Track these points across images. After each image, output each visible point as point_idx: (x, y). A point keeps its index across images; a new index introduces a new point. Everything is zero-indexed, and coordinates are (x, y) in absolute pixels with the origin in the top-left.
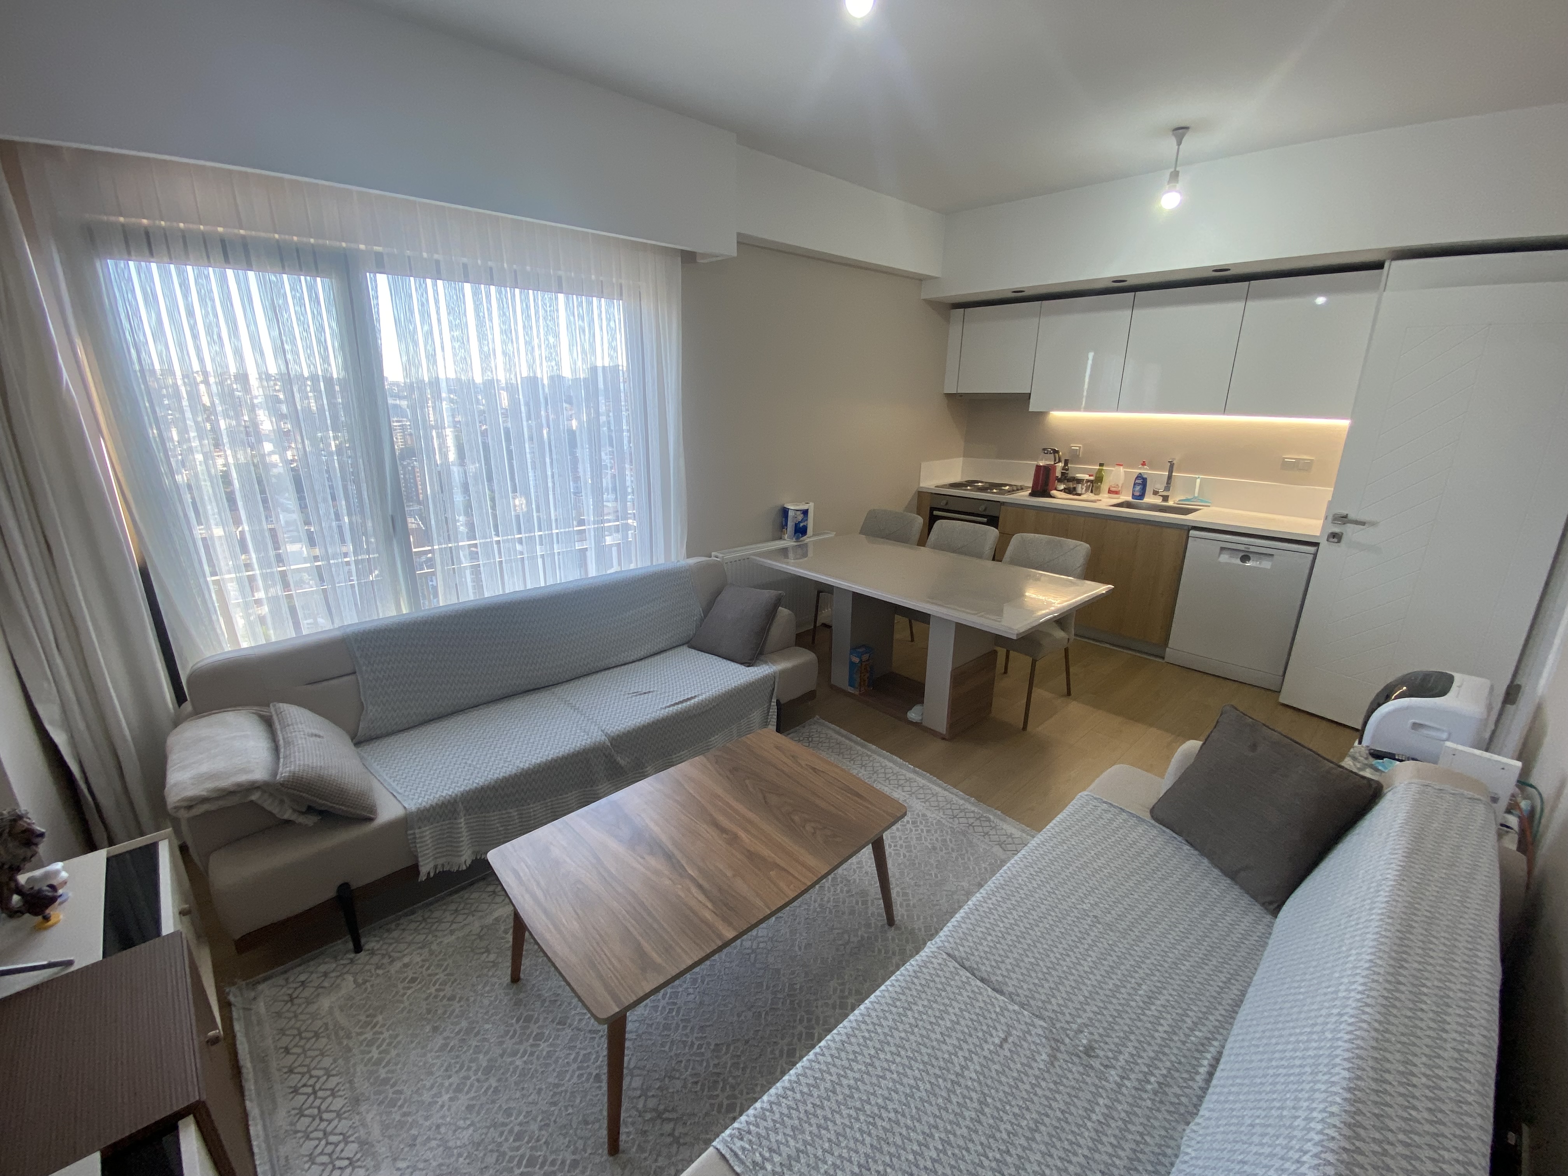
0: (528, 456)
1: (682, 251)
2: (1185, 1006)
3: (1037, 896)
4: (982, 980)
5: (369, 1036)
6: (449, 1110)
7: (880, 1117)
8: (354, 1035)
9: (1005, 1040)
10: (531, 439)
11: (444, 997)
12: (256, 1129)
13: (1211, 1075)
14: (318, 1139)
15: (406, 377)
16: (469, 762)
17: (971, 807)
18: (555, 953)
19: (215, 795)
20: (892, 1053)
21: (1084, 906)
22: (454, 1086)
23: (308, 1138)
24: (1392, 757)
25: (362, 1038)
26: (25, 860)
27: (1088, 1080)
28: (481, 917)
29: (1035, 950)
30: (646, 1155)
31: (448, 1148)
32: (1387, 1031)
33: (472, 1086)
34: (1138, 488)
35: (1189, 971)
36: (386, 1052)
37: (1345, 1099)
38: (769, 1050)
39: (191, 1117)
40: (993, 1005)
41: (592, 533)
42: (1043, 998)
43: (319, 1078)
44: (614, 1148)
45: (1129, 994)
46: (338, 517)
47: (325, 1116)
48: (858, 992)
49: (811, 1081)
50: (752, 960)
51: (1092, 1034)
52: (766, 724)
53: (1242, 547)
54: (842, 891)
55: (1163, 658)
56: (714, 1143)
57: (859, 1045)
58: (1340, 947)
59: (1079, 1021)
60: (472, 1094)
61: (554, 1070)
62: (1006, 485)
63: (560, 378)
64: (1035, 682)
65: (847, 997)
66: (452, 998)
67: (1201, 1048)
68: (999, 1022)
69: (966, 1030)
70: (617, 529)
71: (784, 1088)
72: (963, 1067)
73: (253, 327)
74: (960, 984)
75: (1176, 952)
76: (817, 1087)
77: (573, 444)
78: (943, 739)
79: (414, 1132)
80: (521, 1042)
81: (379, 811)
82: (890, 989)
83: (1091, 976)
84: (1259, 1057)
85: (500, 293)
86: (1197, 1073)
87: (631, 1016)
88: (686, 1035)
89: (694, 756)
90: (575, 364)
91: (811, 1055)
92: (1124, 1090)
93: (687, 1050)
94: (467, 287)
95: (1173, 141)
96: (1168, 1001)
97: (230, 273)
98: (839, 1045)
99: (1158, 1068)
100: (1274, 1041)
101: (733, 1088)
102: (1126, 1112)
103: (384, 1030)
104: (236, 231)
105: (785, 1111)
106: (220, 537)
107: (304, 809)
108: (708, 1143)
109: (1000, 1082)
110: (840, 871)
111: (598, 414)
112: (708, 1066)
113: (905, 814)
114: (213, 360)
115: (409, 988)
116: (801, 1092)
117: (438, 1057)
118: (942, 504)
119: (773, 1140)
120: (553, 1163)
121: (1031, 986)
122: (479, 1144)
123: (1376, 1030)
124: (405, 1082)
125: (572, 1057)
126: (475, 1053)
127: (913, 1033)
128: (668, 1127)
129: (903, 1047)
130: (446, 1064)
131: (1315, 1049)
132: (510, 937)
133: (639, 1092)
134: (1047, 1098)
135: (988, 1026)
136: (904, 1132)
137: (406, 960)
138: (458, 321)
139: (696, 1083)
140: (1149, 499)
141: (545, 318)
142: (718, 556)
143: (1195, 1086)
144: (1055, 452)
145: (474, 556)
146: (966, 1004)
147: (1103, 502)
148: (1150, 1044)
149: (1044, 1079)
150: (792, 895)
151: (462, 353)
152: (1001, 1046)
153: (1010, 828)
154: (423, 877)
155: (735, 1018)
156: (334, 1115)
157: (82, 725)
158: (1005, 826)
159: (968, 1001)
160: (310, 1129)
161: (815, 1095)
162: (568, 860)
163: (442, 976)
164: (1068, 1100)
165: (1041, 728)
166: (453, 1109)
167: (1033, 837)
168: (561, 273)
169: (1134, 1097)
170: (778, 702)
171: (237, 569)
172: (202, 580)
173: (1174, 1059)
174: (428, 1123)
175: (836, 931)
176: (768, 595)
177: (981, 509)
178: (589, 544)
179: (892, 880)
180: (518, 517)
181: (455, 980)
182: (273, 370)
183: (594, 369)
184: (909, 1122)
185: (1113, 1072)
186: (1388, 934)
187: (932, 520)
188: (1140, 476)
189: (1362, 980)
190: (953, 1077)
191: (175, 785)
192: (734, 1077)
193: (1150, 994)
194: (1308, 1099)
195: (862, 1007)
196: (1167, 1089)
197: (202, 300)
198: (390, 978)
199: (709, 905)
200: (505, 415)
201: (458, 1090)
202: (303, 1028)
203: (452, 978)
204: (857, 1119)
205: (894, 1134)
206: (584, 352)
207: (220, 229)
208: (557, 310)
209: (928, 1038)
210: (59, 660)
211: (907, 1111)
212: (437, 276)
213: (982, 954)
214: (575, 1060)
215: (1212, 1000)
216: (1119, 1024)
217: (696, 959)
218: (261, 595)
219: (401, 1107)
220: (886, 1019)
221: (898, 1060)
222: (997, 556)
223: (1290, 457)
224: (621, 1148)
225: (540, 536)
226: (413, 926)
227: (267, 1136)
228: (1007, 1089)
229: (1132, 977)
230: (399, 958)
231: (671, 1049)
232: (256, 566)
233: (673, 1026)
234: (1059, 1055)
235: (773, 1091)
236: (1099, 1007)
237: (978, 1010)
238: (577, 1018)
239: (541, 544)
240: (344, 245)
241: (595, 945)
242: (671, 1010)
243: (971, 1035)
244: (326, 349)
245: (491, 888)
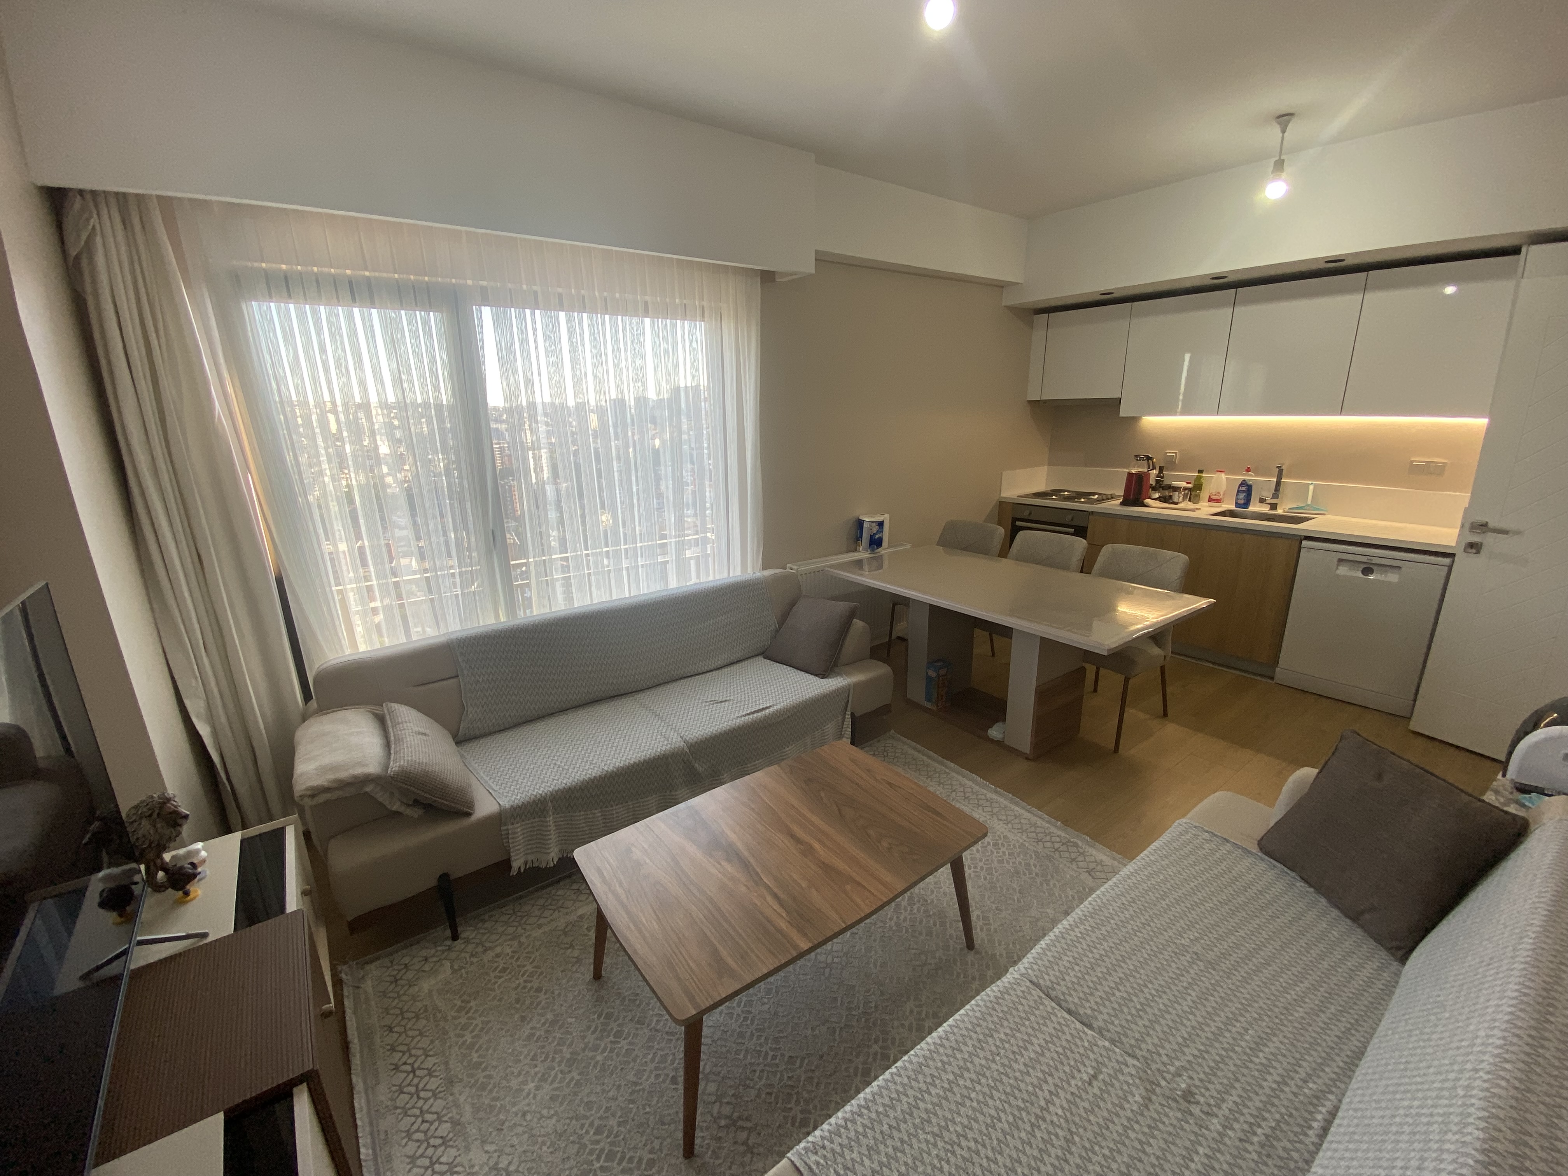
0: (616, 474)
1: (762, 271)
2: (1298, 1056)
3: (1129, 927)
4: (1069, 1012)
5: (463, 1021)
6: (535, 1097)
7: (959, 1145)
8: (449, 1018)
9: (1095, 1077)
10: (619, 458)
11: (532, 988)
12: (359, 1102)
13: (1325, 1130)
14: (414, 1116)
15: (506, 400)
16: (559, 763)
17: (1059, 832)
18: (635, 952)
19: (335, 785)
20: (972, 1080)
21: (1183, 942)
22: (539, 1075)
23: (406, 1114)
24: (1541, 791)
25: (457, 1022)
26: (170, 839)
27: (1186, 1126)
28: (567, 914)
29: (1128, 985)
30: (721, 1161)
31: (532, 1136)
32: (1529, 1090)
33: (556, 1076)
34: (1242, 496)
35: (1303, 1018)
36: (478, 1036)
37: (1477, 1161)
38: (844, 1067)
39: (305, 1084)
40: (1081, 1039)
41: (673, 547)
42: (1137, 1036)
43: (417, 1057)
44: (689, 1151)
45: (1234, 1039)
46: (445, 534)
47: (422, 1094)
48: (935, 1015)
49: (886, 1101)
50: (827, 975)
51: (1191, 1078)
52: (840, 736)
53: (1364, 559)
54: (919, 911)
55: (1272, 678)
56: (789, 1155)
57: (937, 1069)
58: (1478, 997)
59: (1177, 1063)
60: (556, 1085)
61: (633, 1068)
62: (1094, 494)
63: (646, 399)
64: (1128, 698)
65: (923, 1020)
66: (539, 990)
67: (1315, 1101)
68: (1088, 1058)
69: (1051, 1063)
70: (697, 543)
71: (859, 1106)
72: (1047, 1102)
73: (375, 360)
74: (1045, 1014)
75: (1289, 997)
76: (893, 1107)
77: (657, 462)
78: (1026, 758)
79: (502, 1117)
80: (601, 1038)
81: (476, 807)
82: (970, 1013)
83: (1191, 1017)
84: (1381, 1113)
85: (592, 319)
86: (1310, 1127)
87: (708, 1021)
88: (761, 1045)
89: (771, 764)
90: (659, 386)
91: (887, 1075)
92: (1226, 1140)
93: (761, 1060)
94: (562, 315)
95: (1277, 129)
96: (1278, 1049)
97: (356, 310)
98: (916, 1066)
99: (1265, 1119)
100: (1398, 1096)
101: (807, 1102)
102: (1229, 1164)
103: (477, 1015)
104: (362, 273)
105: (861, 1130)
106: (344, 552)
107: (411, 803)
108: (782, 1155)
109: (1089, 1121)
110: (916, 890)
111: (680, 432)
112: (781, 1080)
113: (985, 835)
114: (341, 391)
115: (500, 977)
116: (877, 1111)
117: (526, 1045)
118: (1026, 514)
119: (848, 1158)
120: (631, 1160)
121: (1124, 1023)
122: (561, 1135)
123: (1516, 1088)
124: (495, 1067)
125: (650, 1057)
126: (558, 1044)
127: (994, 1061)
128: (743, 1135)
129: (984, 1075)
130: (532, 1054)
131: (1445, 1106)
132: (592, 934)
133: (713, 1098)
134: (1140, 1142)
135: (1076, 1061)
136: (985, 1162)
137: (498, 950)
138: (553, 347)
139: (770, 1094)
140: (1255, 507)
141: (632, 342)
142: (793, 568)
143: (1307, 1141)
144: (1149, 458)
145: (565, 569)
146: (1051, 1035)
147: (1203, 511)
148: (1257, 1094)
149: (1138, 1122)
150: (868, 910)
151: (556, 378)
152: (1090, 1084)
153: (1100, 855)
154: (514, 872)
155: (809, 1032)
156: (430, 1094)
157: (223, 720)
158: (1094, 852)
159: (1054, 1032)
160: (408, 1106)
161: (892, 1116)
162: (648, 861)
163: (529, 968)
164: (1164, 1146)
165: (1132, 750)
166: (539, 1098)
167: (1125, 865)
168: (648, 298)
169: (1237, 1148)
170: (852, 715)
171: (357, 580)
172: (328, 589)
173: (1283, 1110)
174: (514, 1110)
175: (913, 951)
176: (842, 607)
177: (1068, 519)
178: (671, 557)
179: (971, 902)
180: (605, 531)
181: (541, 973)
182: (391, 399)
183: (676, 390)
184: (991, 1155)
185: (1215, 1121)
186: (1531, 985)
187: (1014, 531)
188: (1243, 483)
189: (1500, 1034)
190: (1038, 1112)
191: (301, 775)
192: (809, 1092)
193: (1258, 1040)
194: (1436, 1159)
195: (940, 1030)
196: (1275, 1143)
197: (332, 336)
198: (483, 967)
199: (784, 915)
200: (595, 436)
201: (543, 1079)
202: (405, 1008)
203: (539, 971)
204: (935, 1145)
205: (973, 1164)
206: (668, 374)
207: (348, 272)
208: (644, 334)
209: (1010, 1067)
210: (206, 661)
211: (987, 1141)
212: (535, 306)
213: (1069, 985)
214: (652, 1060)
215: (1328, 1050)
216: (1222, 1070)
217: (772, 968)
218: (377, 604)
219: (491, 1091)
220: (965, 1044)
221: (978, 1088)
222: (1086, 568)
223: (1419, 460)
224: (696, 1152)
225: (626, 549)
226: (504, 918)
227: (369, 1109)
228: (1096, 1129)
229: (1237, 1020)
230: (490, 948)
231: (745, 1057)
232: (374, 578)
233: (748, 1034)
234: (1154, 1098)
235: (848, 1108)
236: (1199, 1050)
237: (1064, 1043)
238: (655, 1019)
239: (627, 558)
240: (454, 281)
241: (673, 946)
242: (746, 1019)
243: (1057, 1069)
244: (437, 378)
245: (575, 886)
